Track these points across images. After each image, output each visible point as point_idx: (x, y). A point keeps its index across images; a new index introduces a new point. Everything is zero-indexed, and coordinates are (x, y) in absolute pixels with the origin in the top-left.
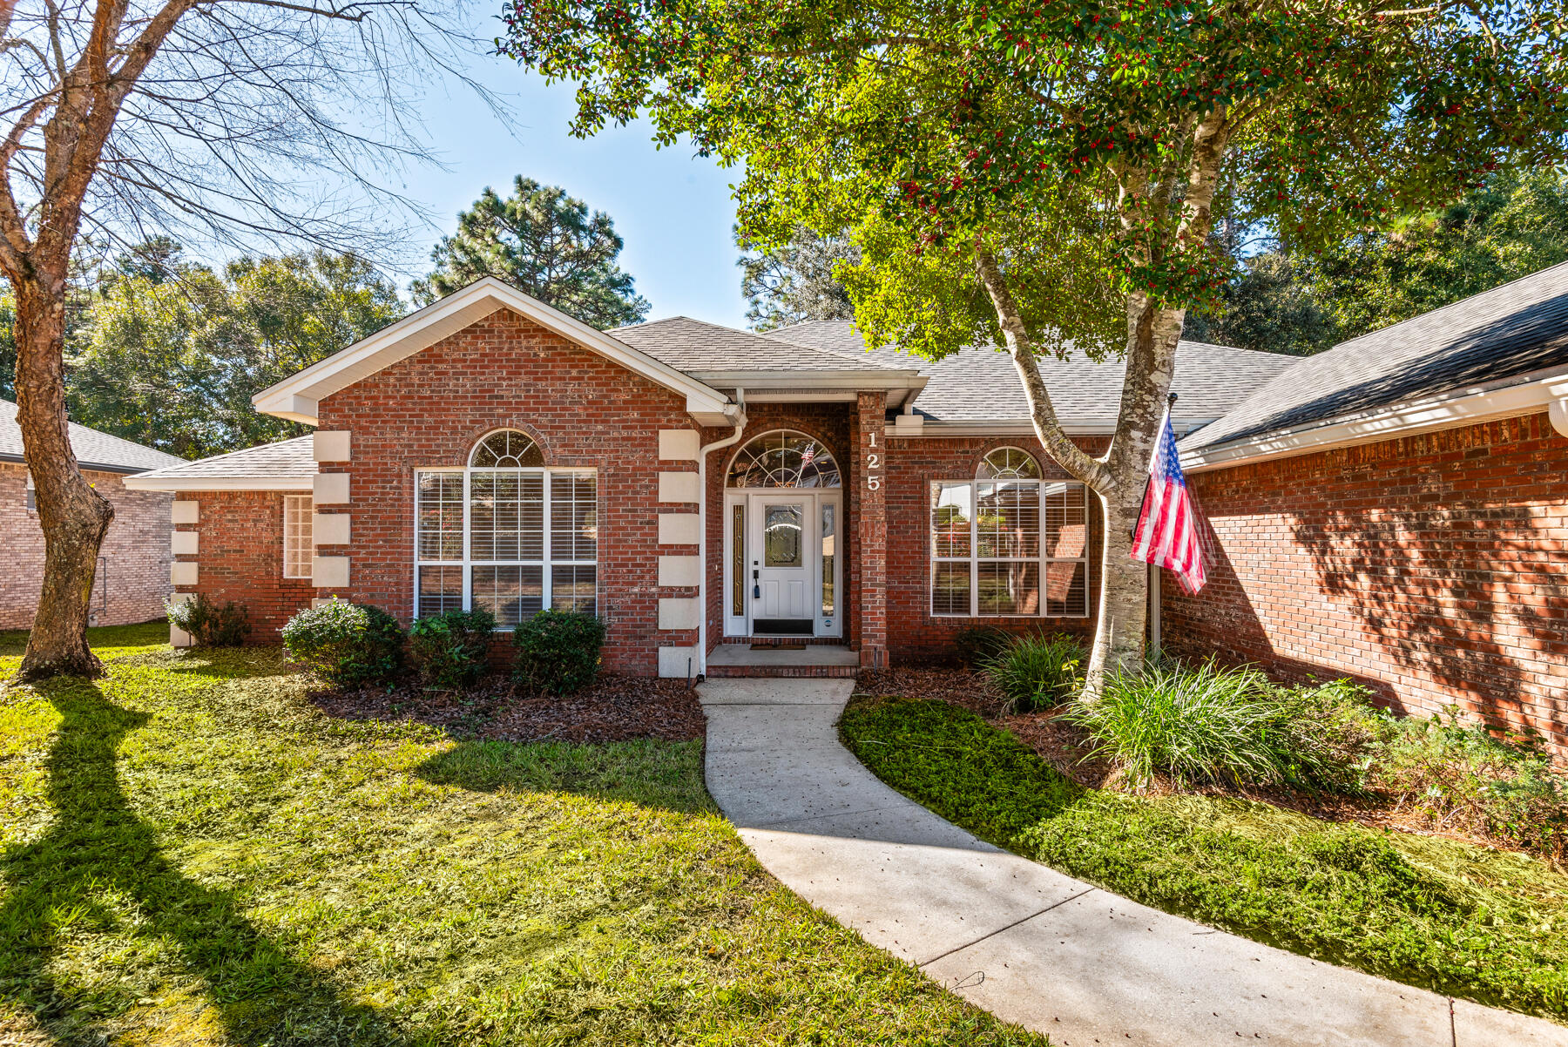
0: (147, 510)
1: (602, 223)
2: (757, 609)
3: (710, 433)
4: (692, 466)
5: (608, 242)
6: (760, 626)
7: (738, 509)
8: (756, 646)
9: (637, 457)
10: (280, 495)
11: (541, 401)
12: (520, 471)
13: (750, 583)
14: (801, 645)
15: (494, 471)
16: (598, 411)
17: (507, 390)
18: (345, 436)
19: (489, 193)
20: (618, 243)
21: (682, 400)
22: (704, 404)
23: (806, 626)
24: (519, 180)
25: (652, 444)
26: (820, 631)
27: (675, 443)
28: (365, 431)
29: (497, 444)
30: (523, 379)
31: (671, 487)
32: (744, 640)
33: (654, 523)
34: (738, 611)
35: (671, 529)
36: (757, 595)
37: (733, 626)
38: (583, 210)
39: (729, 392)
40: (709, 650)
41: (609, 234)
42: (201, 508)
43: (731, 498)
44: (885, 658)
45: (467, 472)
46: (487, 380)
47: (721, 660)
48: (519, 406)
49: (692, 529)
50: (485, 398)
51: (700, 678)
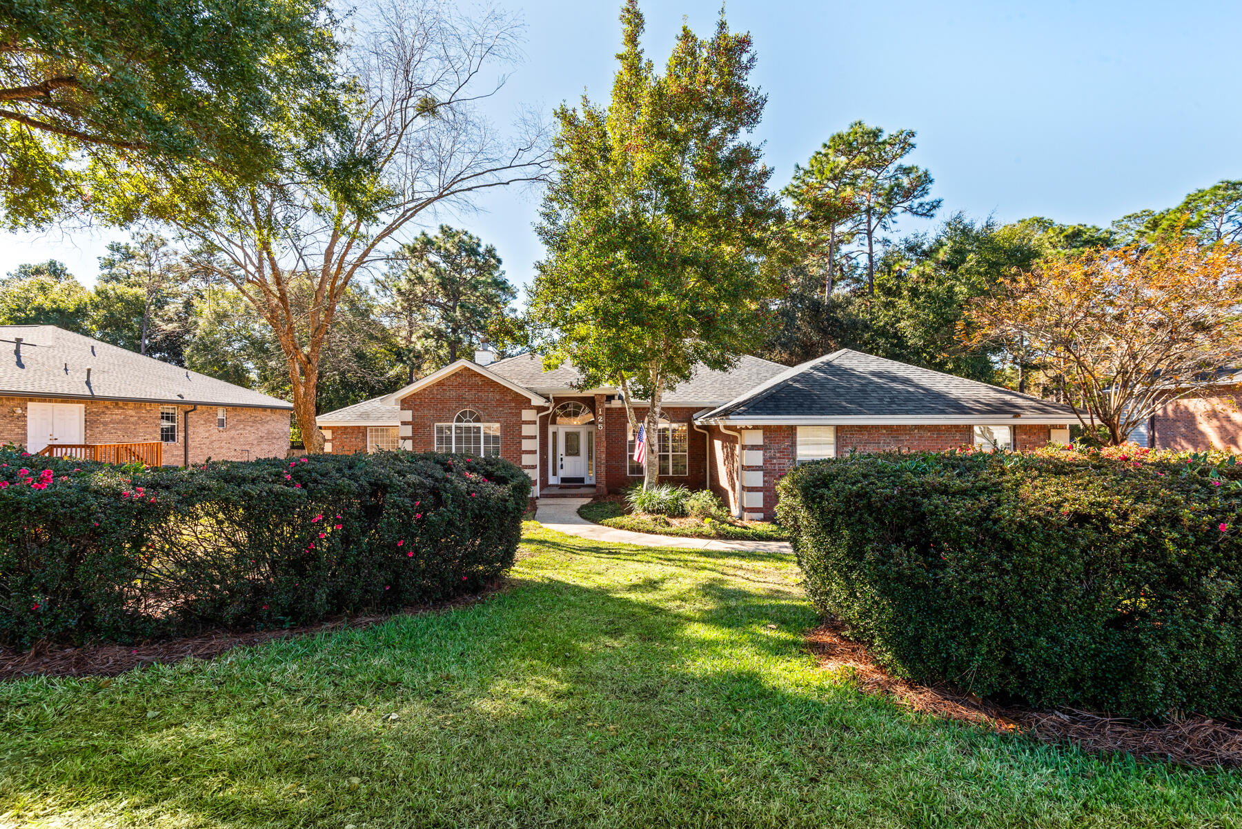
0: (263, 426)
1: (490, 252)
2: (562, 473)
3: (540, 409)
4: (534, 423)
5: (493, 261)
6: (563, 480)
7: (555, 434)
8: (561, 487)
9: (514, 420)
10: (366, 427)
11: (480, 399)
12: (472, 425)
13: (559, 463)
14: (579, 487)
15: (463, 425)
16: (500, 403)
17: (468, 395)
18: (410, 412)
19: (424, 234)
20: (499, 261)
21: (530, 400)
22: (537, 401)
23: (582, 480)
24: (442, 227)
25: (520, 414)
26: (587, 482)
27: (527, 415)
28: (417, 410)
29: (464, 414)
30: (474, 392)
31: (527, 430)
32: (557, 486)
33: (520, 443)
34: (555, 474)
35: (526, 445)
36: (562, 467)
37: (552, 480)
38: (479, 245)
39: (547, 399)
40: (541, 489)
41: (494, 257)
42: (333, 433)
43: (551, 429)
44: (605, 490)
45: (454, 425)
46: (461, 392)
47: (545, 492)
48: (473, 402)
49: (534, 445)
50: (460, 399)
51: (537, 498)
